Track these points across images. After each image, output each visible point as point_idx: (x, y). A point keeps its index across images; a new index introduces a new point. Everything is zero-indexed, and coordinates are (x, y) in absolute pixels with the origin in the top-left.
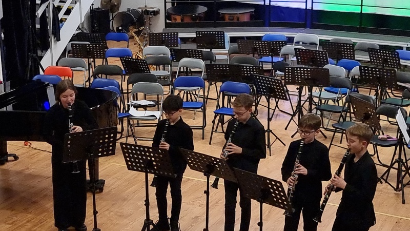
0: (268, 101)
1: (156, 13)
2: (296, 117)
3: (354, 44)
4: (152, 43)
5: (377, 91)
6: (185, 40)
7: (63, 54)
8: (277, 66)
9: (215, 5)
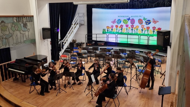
1: (84, 43)
2: (114, 65)
3: (126, 50)
4: (83, 50)
6: (90, 49)
7: (64, 52)
8: (110, 54)
9: (96, 42)
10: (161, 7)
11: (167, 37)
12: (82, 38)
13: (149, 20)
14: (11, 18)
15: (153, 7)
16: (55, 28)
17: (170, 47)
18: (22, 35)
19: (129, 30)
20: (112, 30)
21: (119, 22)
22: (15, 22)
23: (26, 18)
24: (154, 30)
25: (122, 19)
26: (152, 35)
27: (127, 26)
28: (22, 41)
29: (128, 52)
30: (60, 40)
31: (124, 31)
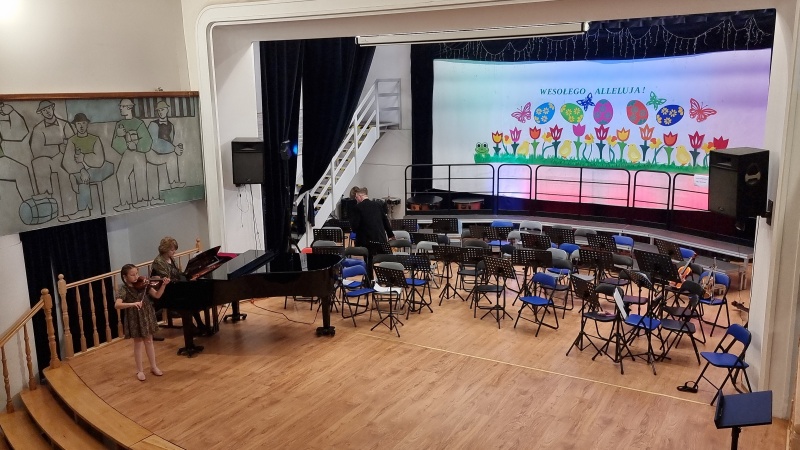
0: (497, 280)
1: (398, 202)
2: (522, 295)
3: (574, 230)
5: (595, 272)
6: (423, 226)
7: (317, 238)
8: (505, 249)
9: (449, 197)
10: (725, 49)
11: (754, 177)
12: (392, 183)
13: (676, 107)
14: (113, 104)
15: (691, 53)
16: (281, 141)
17: (769, 222)
18: (152, 169)
19: (589, 148)
20: (515, 146)
21: (543, 114)
22: (127, 117)
23: (168, 100)
24: (696, 147)
25: (558, 101)
26: (687, 168)
27: (579, 131)
28: (154, 192)
29: (586, 243)
30: (303, 190)
31: (567, 152)
